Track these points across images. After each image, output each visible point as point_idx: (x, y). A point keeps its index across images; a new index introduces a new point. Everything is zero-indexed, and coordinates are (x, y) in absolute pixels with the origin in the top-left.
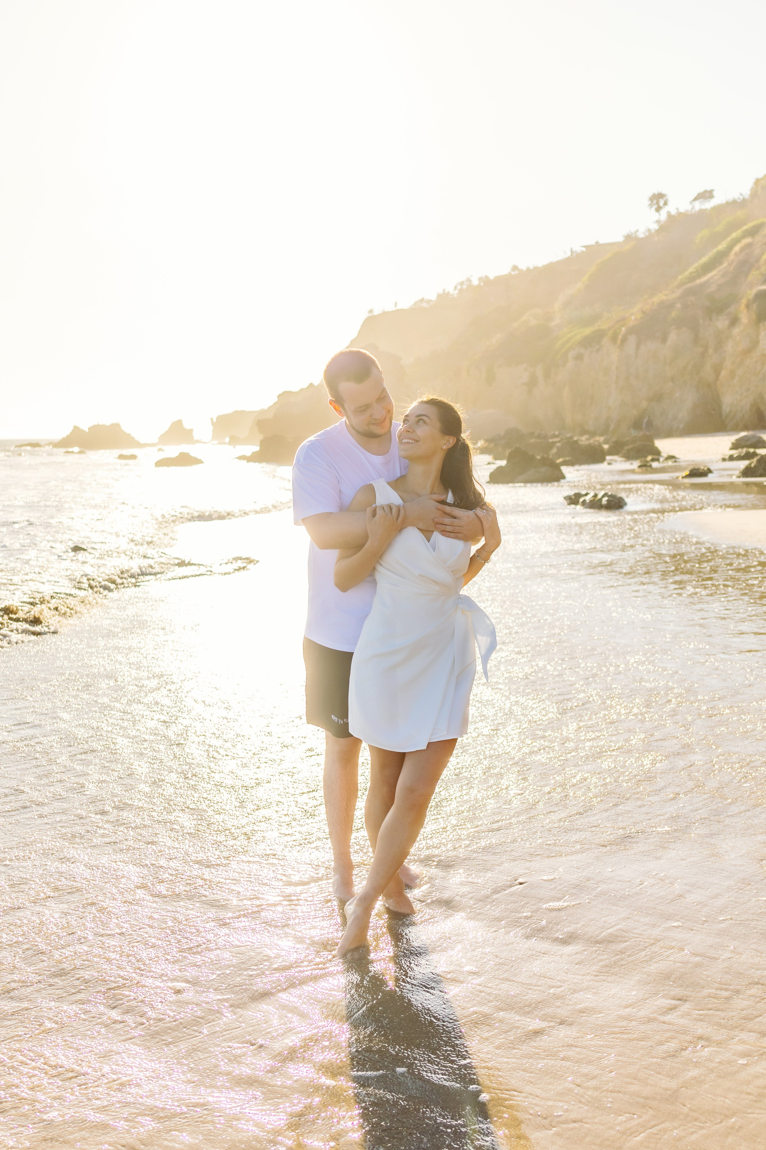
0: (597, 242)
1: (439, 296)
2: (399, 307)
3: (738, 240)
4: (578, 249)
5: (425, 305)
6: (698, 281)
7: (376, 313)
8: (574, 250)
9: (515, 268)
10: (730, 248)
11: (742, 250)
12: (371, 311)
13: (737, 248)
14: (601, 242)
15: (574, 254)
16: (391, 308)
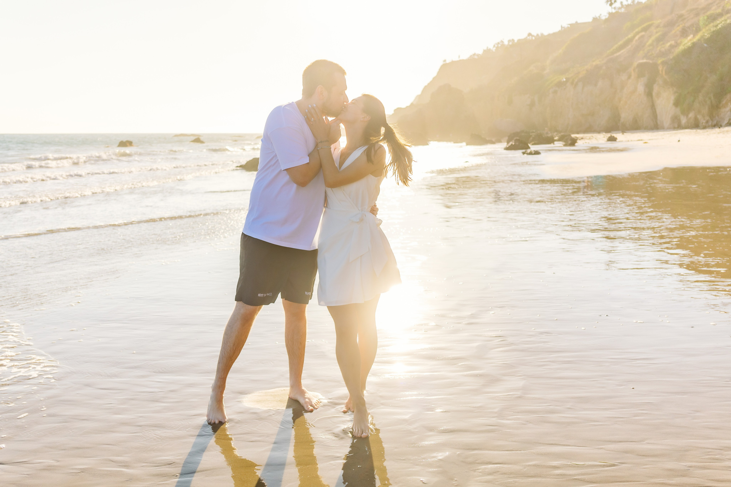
0: (576, 22)
1: (484, 51)
2: (461, 58)
3: (638, 33)
4: (565, 25)
5: (476, 57)
6: (615, 55)
7: (447, 62)
8: (563, 26)
9: (530, 34)
10: (634, 37)
11: (639, 38)
12: (445, 61)
13: (637, 38)
14: (579, 22)
15: (563, 29)
16: (456, 59)
